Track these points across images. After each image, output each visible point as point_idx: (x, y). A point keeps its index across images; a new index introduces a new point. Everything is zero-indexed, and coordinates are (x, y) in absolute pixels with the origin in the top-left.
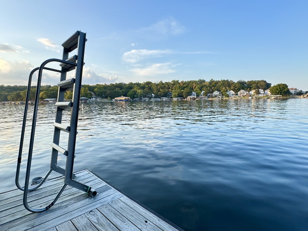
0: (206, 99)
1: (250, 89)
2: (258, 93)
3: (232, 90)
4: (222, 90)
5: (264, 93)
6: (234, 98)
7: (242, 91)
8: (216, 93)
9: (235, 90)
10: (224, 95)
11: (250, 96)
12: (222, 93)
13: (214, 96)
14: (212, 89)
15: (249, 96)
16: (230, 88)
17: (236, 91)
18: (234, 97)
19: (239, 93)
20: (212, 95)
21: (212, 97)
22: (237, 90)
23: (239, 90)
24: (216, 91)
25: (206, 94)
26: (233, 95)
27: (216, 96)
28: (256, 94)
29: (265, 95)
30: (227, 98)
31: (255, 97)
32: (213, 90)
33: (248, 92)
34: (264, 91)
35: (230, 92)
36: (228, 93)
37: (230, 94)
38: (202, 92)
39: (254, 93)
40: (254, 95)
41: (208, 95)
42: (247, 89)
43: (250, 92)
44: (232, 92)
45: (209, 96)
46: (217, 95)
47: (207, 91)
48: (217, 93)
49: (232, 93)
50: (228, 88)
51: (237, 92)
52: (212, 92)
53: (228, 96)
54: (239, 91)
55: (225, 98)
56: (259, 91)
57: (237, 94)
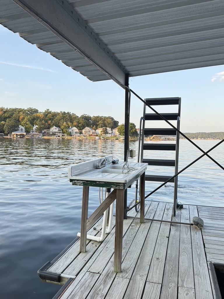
0: (40, 137)
1: (96, 127)
2: (106, 132)
3: (75, 126)
4: (62, 125)
5: (112, 132)
6: (78, 138)
7: (87, 129)
8: (54, 129)
9: (78, 126)
10: (65, 132)
11: (97, 136)
12: (62, 130)
13: (51, 133)
14: (48, 123)
15: (95, 135)
16: (73, 124)
17: (81, 128)
18: (79, 136)
19: (83, 131)
20: (49, 132)
21: (49, 134)
22: (81, 126)
23: (84, 127)
24: (54, 127)
25: (40, 130)
26: (76, 133)
27: (54, 134)
28: (104, 134)
29: (113, 135)
30: (69, 138)
31: (103, 137)
32: (50, 125)
33: (94, 131)
34: (112, 131)
35: (72, 129)
36: (70, 130)
37: (73, 132)
38: (34, 126)
39: (101, 132)
40: (101, 135)
41: (43, 131)
42: (92, 127)
43: (97, 131)
44: (75, 129)
45: (45, 132)
46: (55, 132)
47: (42, 126)
48: (56, 129)
49: (75, 131)
50: (69, 123)
51: (82, 130)
52: (49, 128)
53: (70, 134)
54: (83, 129)
55: (66, 137)
56: (106, 129)
57: (81, 133)
